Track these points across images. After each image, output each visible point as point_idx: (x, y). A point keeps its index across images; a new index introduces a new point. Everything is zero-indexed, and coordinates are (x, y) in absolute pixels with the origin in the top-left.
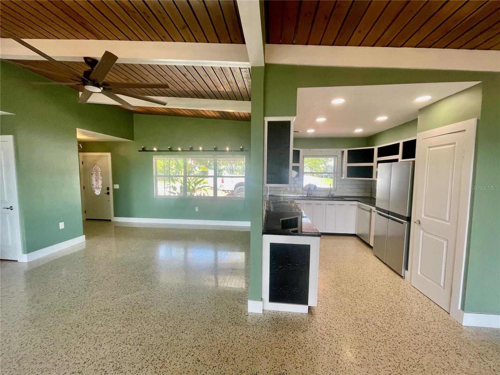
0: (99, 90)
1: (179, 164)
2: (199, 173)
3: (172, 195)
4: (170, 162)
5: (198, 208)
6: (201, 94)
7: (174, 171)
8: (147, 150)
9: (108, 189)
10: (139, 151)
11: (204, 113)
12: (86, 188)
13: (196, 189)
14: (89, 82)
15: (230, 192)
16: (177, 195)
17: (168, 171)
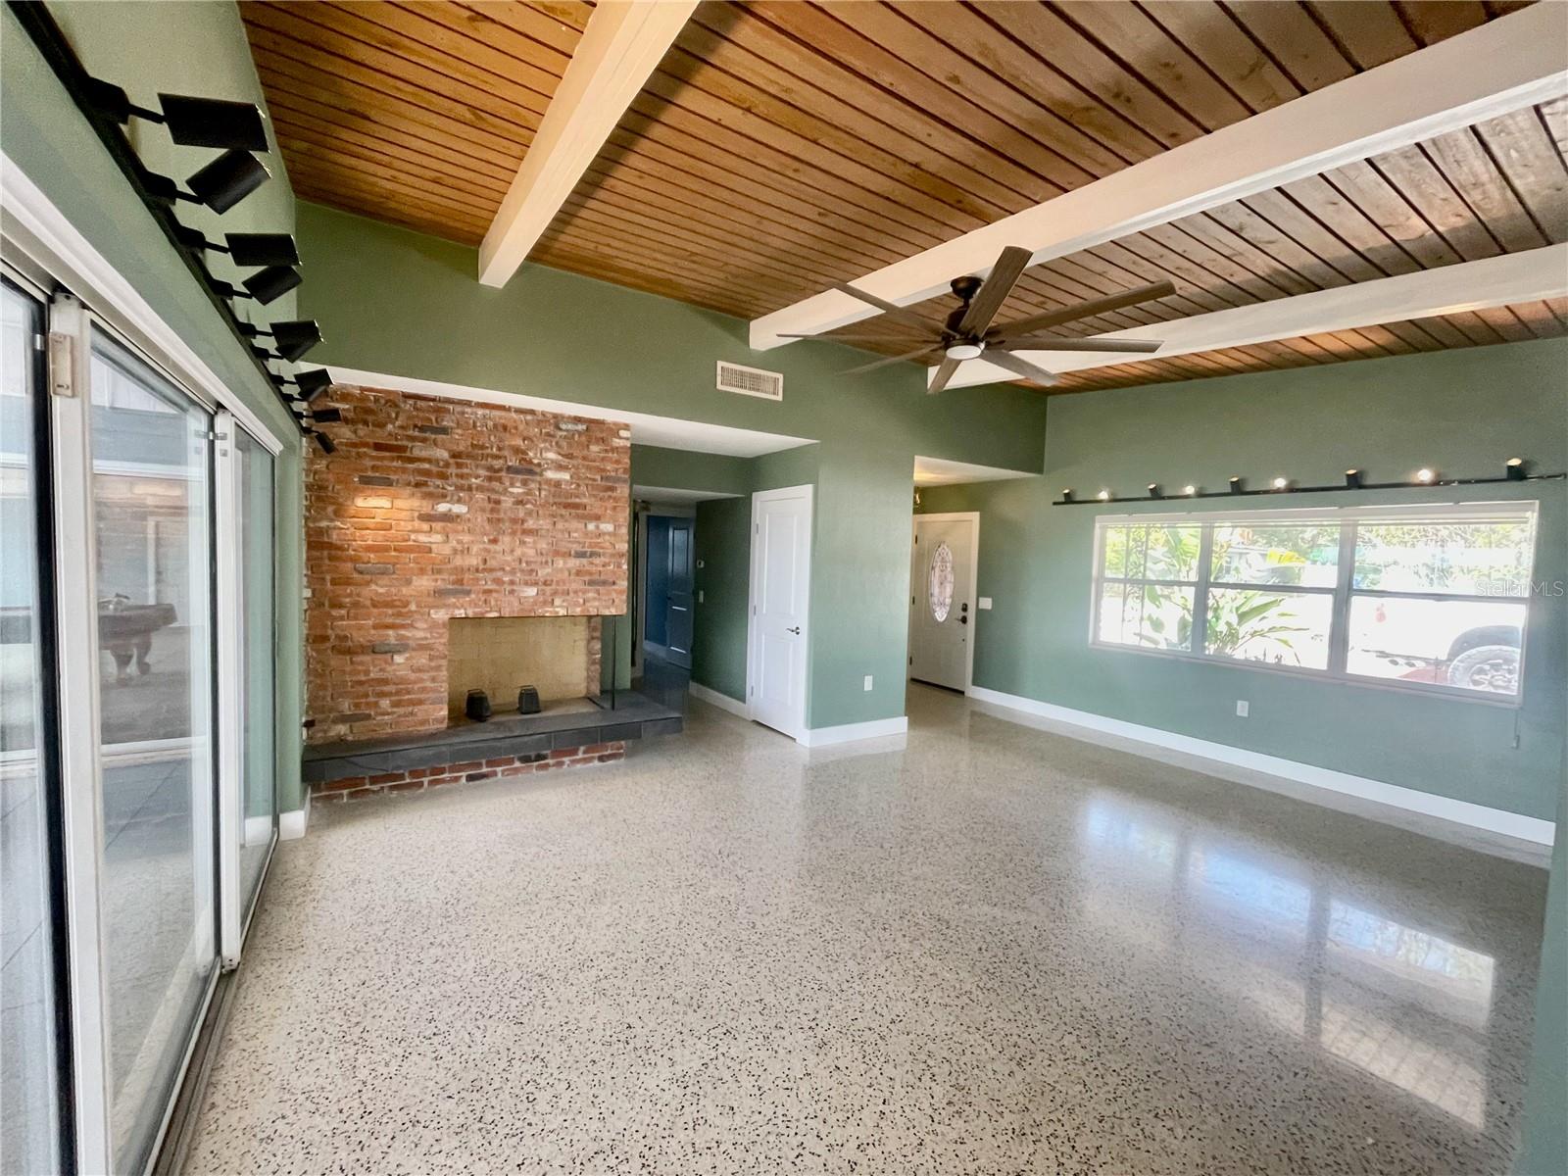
0: (975, 351)
1: (1181, 541)
2: (1259, 574)
3: (1146, 644)
4: (1148, 534)
5: (1246, 704)
6: (1302, 276)
7: (1161, 566)
8: (1078, 499)
9: (965, 608)
10: (1055, 504)
11: (1307, 348)
12: (919, 601)
13: (1240, 636)
14: (958, 337)
15: (1420, 664)
16: (1163, 646)
17: (1140, 565)
